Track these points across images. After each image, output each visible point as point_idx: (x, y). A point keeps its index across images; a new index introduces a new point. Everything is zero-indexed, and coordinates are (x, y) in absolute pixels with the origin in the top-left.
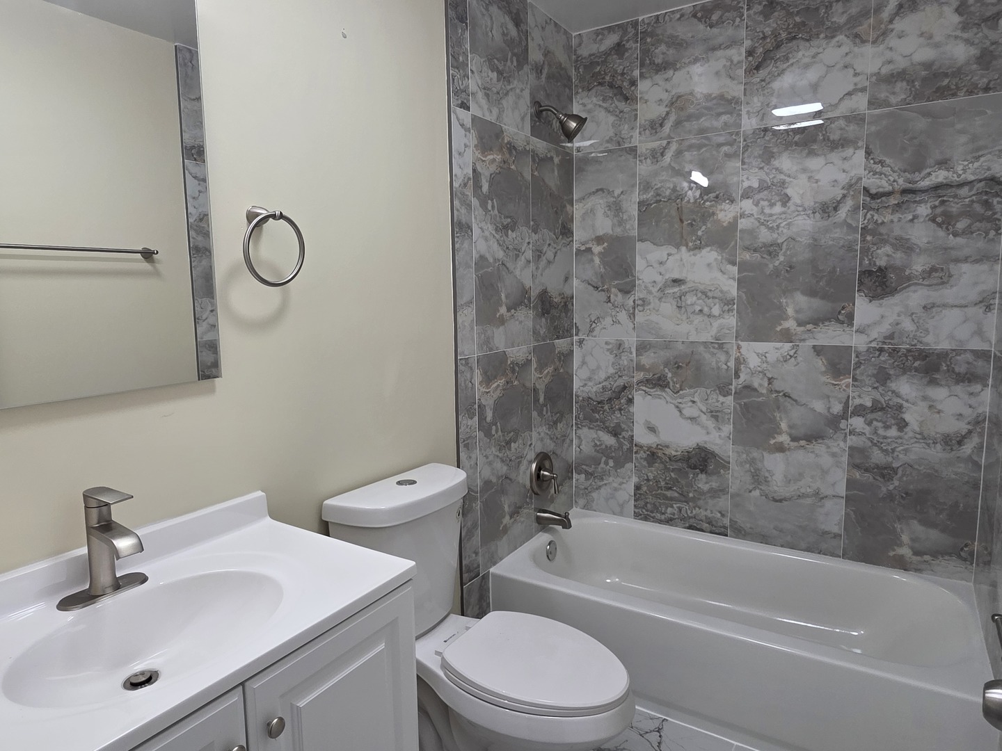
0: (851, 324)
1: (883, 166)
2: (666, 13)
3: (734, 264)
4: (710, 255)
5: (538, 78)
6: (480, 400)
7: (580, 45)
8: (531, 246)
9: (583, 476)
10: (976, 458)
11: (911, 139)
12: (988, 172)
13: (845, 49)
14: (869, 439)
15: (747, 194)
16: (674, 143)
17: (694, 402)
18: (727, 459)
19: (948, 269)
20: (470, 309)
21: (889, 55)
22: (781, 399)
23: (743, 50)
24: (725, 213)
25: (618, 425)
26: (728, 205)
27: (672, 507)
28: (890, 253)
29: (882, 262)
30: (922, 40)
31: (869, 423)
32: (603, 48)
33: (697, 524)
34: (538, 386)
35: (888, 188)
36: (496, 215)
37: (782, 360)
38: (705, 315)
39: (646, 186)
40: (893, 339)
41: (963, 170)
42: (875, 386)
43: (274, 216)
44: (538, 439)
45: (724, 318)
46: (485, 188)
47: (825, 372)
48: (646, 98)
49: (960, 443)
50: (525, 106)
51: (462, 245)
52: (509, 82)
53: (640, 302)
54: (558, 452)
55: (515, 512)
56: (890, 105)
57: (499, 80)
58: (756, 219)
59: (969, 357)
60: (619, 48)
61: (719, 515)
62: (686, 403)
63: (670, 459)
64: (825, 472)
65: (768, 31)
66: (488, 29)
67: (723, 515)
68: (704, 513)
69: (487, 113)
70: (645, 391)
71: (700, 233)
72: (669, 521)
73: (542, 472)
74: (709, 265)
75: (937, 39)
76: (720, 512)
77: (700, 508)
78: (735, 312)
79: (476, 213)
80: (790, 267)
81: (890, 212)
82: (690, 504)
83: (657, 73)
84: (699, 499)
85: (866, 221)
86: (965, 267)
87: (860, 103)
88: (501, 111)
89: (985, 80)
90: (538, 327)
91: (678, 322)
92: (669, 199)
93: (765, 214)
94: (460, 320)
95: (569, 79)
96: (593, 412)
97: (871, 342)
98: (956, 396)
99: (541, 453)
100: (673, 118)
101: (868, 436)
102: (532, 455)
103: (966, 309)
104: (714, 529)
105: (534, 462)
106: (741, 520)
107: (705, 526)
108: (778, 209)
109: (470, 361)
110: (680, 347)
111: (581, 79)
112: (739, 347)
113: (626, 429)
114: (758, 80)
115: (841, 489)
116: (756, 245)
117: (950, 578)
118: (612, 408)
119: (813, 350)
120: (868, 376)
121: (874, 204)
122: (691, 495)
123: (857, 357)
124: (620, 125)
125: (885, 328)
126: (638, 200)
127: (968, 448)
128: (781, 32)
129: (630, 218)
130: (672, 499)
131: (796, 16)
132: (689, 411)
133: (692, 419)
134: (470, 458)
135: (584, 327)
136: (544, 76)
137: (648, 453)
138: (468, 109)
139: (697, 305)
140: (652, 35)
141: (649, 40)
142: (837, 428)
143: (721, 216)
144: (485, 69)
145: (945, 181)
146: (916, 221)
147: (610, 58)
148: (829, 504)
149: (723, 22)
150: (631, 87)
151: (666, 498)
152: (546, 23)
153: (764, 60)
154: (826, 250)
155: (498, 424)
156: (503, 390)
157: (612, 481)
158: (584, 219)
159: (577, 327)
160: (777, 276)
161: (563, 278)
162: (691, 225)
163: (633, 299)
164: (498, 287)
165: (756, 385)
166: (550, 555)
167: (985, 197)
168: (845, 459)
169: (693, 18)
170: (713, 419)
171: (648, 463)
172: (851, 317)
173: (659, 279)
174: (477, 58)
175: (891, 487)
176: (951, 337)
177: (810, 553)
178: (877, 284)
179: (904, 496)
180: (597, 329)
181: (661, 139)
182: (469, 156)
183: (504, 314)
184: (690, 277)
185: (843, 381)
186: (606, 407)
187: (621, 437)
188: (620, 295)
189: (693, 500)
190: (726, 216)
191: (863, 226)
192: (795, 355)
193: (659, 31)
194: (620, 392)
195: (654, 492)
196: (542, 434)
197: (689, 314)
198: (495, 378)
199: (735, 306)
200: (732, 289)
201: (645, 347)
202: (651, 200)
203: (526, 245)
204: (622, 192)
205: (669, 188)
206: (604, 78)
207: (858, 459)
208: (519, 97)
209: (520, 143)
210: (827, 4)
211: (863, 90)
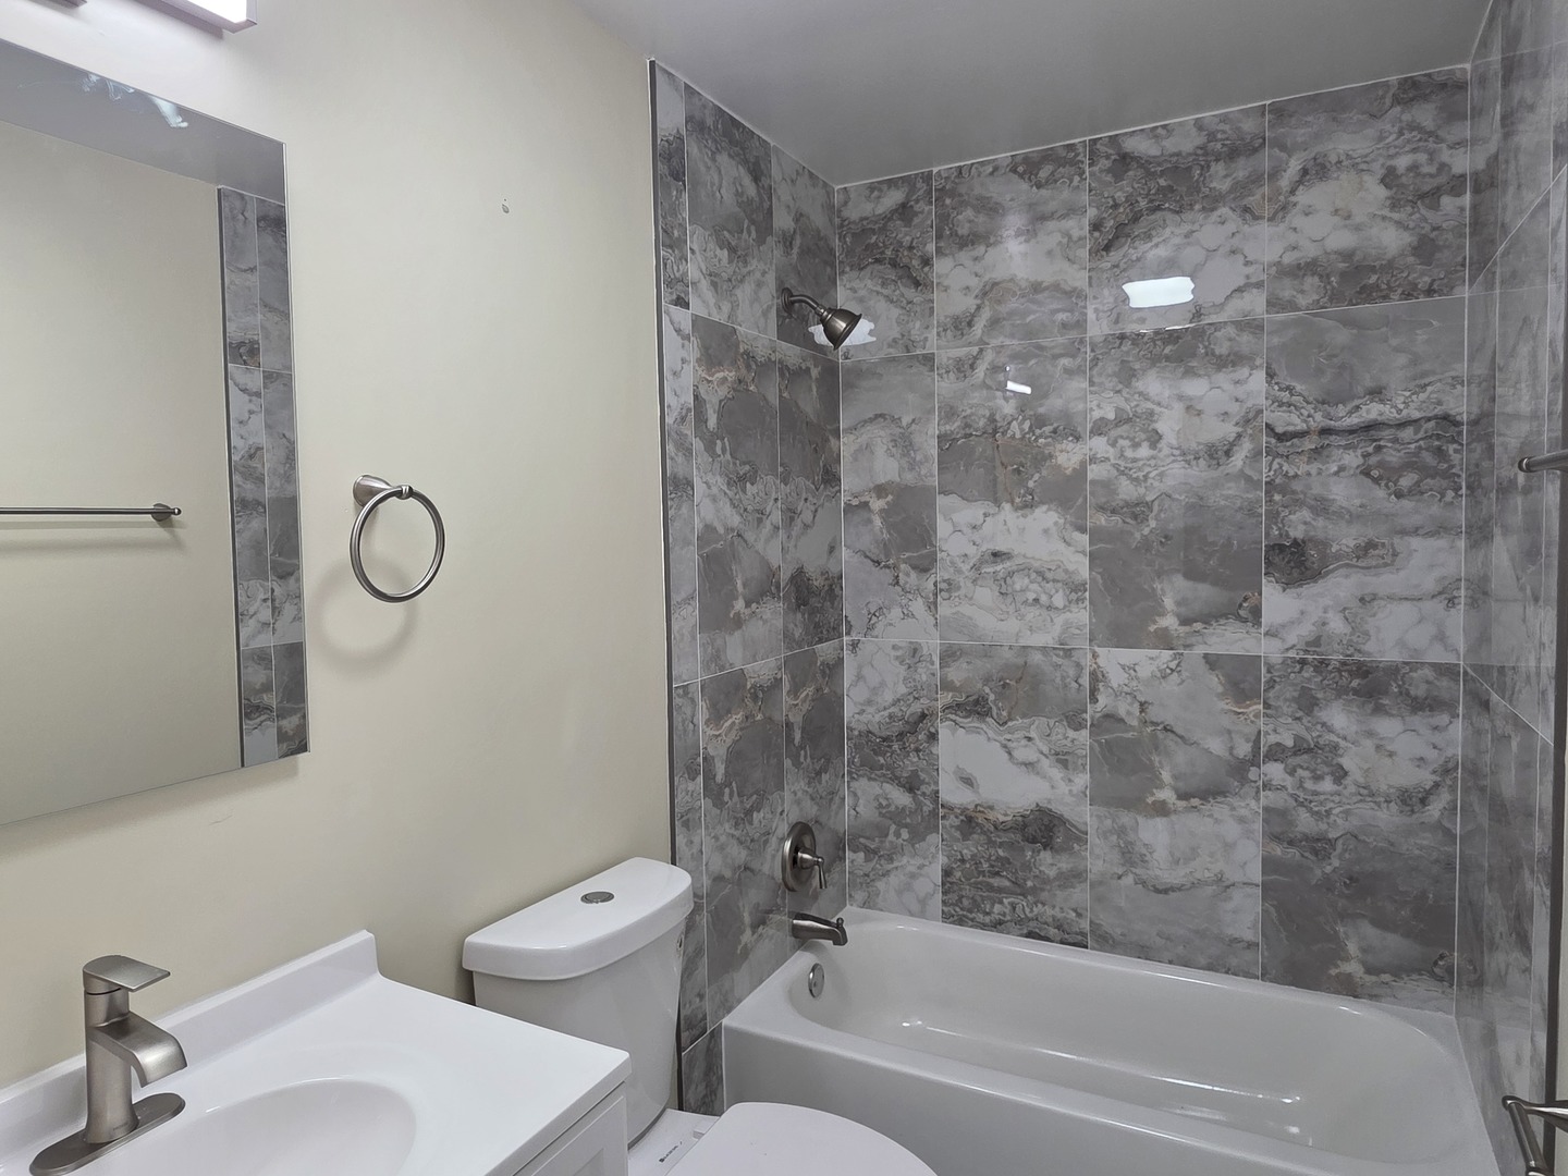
0: (1257, 621)
1: (1292, 395)
2: (973, 164)
3: (1082, 530)
4: (1046, 516)
5: (787, 253)
6: (706, 748)
7: (846, 203)
8: (780, 502)
9: (862, 855)
10: (1448, 825)
11: (1330, 357)
12: (1439, 408)
13: (1231, 227)
14: (1292, 795)
15: (1099, 428)
16: (989, 350)
17: (1029, 739)
18: (1083, 828)
19: (1392, 544)
20: (690, 608)
21: (1292, 238)
22: (1161, 735)
23: (1086, 222)
24: (1068, 456)
25: (915, 773)
26: (1071, 444)
27: (1001, 902)
28: (1308, 519)
29: (1297, 532)
30: (1337, 219)
31: (1292, 772)
32: (880, 210)
33: (1040, 929)
34: (792, 719)
35: (1301, 426)
36: (728, 462)
37: (1159, 675)
38: (1042, 606)
39: (949, 413)
40: (1319, 646)
41: (1404, 403)
42: (1297, 715)
43: (399, 494)
44: (792, 801)
45: (1071, 612)
46: (712, 422)
47: (1223, 694)
48: (945, 284)
49: (1423, 801)
50: (769, 295)
51: (679, 509)
52: (746, 263)
53: (944, 586)
54: (823, 819)
55: (760, 921)
56: (1295, 307)
57: (730, 261)
58: (1114, 465)
59: (1428, 673)
60: (904, 211)
61: (1074, 914)
62: (1018, 740)
63: (996, 828)
64: (1229, 847)
65: (1120, 196)
66: (715, 188)
67: (1079, 915)
68: (1049, 912)
69: (714, 311)
70: (954, 721)
71: (1031, 484)
72: (997, 926)
73: (800, 854)
74: (1046, 531)
75: (1358, 218)
76: (1075, 910)
77: (1044, 904)
78: (1087, 602)
79: (699, 460)
80: (1166, 537)
81: (1306, 459)
82: (1029, 897)
83: (961, 249)
84: (1043, 890)
85: (1272, 473)
86: (1415, 542)
87: (1256, 303)
88: (735, 306)
89: (1427, 279)
90: (791, 626)
91: (1002, 617)
92: (984, 433)
93: (1126, 458)
94: (675, 627)
95: (831, 251)
96: (876, 754)
97: (1287, 650)
98: (1414, 731)
99: (797, 824)
100: (986, 314)
101: (1290, 791)
102: (784, 828)
103: (1420, 604)
104: (1066, 936)
105: (787, 839)
106: (1108, 922)
107: (1052, 931)
108: (1144, 451)
109: (691, 689)
110: (1008, 655)
111: (849, 252)
112: (1095, 656)
113: (927, 780)
114: (1109, 265)
115: (1256, 875)
116: (1114, 504)
117: (1422, 1009)
118: (905, 748)
119: (1203, 661)
120: (1286, 700)
121: (1282, 448)
122: (1029, 884)
123: (1269, 672)
124: (908, 322)
125: (1306, 630)
126: (937, 432)
127: (1434, 810)
128: (1139, 199)
129: (926, 458)
130: (1000, 890)
131: (1161, 176)
132: (1024, 753)
133: (1028, 765)
134: (692, 842)
135: (858, 623)
136: (795, 250)
137: (962, 818)
138: (686, 305)
139: (1030, 591)
140: (953, 193)
141: (948, 201)
142: (1244, 780)
143: (1061, 459)
144: (712, 245)
145: (1379, 418)
146: (1342, 474)
147: (891, 224)
148: (1237, 896)
149: (1056, 181)
150: (923, 267)
151: (991, 888)
152: (798, 173)
153: (1116, 237)
154: (1217, 513)
155: (734, 784)
156: (741, 729)
157: (908, 863)
158: (856, 460)
159: (848, 622)
160: (1146, 550)
161: (826, 548)
162: (1018, 471)
163: (934, 580)
164: (731, 570)
165: (1122, 712)
166: (814, 989)
167: (1437, 443)
168: (1258, 826)
169: (1011, 174)
170: (1059, 766)
171: (962, 833)
172: (1256, 613)
173: (971, 550)
174: (699, 230)
175: (1328, 869)
176: (1401, 643)
177: (1211, 973)
178: (1292, 564)
179: (1348, 882)
180: (880, 627)
181: (970, 345)
182: (689, 376)
183: (742, 611)
184: (1017, 549)
185: (1251, 709)
186: (896, 746)
187: (919, 792)
188: (913, 575)
189: (1034, 891)
190: (1069, 460)
191: (1268, 479)
192: (1179, 669)
193: (963, 189)
194: (916, 723)
195: (973, 880)
196: (799, 794)
197: (1019, 605)
198: (729, 711)
199: (1087, 594)
200: (1082, 568)
201: (954, 654)
202: (958, 433)
203: (772, 502)
204: (913, 421)
205: (984, 416)
206: (882, 253)
207: (1278, 826)
208: (759, 285)
209: (761, 353)
210: (1203, 163)
211: (1259, 285)
